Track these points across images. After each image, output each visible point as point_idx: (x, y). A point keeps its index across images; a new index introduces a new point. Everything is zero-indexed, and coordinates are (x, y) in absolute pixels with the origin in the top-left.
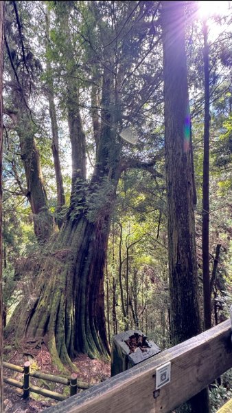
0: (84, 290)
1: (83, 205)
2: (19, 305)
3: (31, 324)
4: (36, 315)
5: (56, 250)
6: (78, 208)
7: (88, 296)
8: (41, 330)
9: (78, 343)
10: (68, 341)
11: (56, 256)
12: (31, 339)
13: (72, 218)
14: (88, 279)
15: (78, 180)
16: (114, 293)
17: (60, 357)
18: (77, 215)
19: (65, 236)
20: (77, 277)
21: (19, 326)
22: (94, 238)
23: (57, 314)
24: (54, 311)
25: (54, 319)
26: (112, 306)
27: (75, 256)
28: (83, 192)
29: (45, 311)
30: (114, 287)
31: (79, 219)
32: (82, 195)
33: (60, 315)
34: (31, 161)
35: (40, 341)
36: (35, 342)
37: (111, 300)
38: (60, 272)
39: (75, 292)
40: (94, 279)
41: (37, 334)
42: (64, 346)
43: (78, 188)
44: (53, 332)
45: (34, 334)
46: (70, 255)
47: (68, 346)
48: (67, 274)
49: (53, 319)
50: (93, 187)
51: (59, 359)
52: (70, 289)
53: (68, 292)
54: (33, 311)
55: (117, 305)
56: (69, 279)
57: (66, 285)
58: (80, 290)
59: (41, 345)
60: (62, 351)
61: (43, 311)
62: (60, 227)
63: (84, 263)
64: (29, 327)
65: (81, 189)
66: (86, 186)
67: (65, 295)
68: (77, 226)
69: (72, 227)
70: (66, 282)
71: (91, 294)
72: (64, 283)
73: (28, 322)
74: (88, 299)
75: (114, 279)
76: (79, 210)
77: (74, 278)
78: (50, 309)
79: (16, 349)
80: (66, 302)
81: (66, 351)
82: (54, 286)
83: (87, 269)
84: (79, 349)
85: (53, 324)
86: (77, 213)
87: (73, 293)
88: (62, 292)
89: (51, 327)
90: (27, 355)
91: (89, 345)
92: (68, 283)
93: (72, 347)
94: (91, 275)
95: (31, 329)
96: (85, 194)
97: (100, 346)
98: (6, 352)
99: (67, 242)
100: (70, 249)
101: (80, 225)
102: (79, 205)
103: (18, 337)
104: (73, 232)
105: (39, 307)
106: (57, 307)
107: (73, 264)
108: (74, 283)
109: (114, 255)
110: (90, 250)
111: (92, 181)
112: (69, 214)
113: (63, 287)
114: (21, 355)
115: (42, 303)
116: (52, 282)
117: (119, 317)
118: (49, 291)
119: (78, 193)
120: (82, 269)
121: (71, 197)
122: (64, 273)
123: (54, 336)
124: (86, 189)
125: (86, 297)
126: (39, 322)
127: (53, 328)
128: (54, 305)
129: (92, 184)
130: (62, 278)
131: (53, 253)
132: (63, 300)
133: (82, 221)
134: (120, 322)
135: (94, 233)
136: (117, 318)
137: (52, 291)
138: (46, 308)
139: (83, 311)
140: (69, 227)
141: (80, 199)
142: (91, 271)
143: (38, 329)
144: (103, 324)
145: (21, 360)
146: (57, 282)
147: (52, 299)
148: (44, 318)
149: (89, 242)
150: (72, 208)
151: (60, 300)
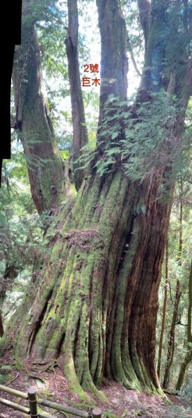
0: (122, 299)
1: (121, 146)
2: (15, 315)
3: (37, 342)
4: (42, 330)
5: (72, 230)
6: (111, 152)
7: (129, 308)
8: (52, 351)
9: (109, 370)
10: (94, 367)
11: (71, 240)
12: (38, 360)
13: (101, 171)
14: (129, 282)
15: (111, 99)
16: (176, 305)
17: (81, 384)
18: (110, 166)
19: (89, 205)
20: (110, 277)
21: (19, 343)
22: (144, 209)
23: (77, 332)
24: (71, 326)
25: (73, 339)
26: (170, 324)
27: (106, 240)
28: (121, 121)
29: (56, 327)
30: (178, 296)
31: (114, 174)
32: (118, 126)
33: (81, 333)
34: (25, 65)
35: (52, 364)
36: (44, 364)
37: (169, 316)
38: (79, 268)
39: (107, 302)
40: (141, 282)
41: (47, 355)
42: (88, 373)
43: (111, 114)
44: (72, 356)
45: (43, 355)
46: (96, 240)
47: (93, 372)
48: (93, 272)
49: (70, 339)
50: (139, 111)
51: (80, 386)
52: (97, 295)
53: (95, 302)
54: (38, 326)
55: (179, 323)
56: (95, 280)
57: (91, 289)
58: (115, 299)
59: (54, 369)
60: (85, 377)
61: (54, 326)
62: (77, 188)
63: (124, 255)
64: (34, 345)
65: (116, 116)
66: (126, 109)
67: (89, 306)
68: (109, 186)
69: (101, 187)
70: (91, 285)
71: (134, 305)
72: (87, 287)
73: (32, 339)
74: (129, 313)
75: (178, 283)
76: (113, 155)
77: (105, 280)
78: (66, 324)
79: (17, 370)
80: (91, 316)
81: (91, 378)
82: (70, 290)
83: (128, 265)
84: (110, 377)
85: (71, 345)
86: (110, 161)
87: (103, 303)
88: (83, 300)
89: (68, 348)
90: (35, 378)
91: (126, 374)
92: (94, 287)
93: (100, 374)
94: (136, 275)
95: (37, 348)
96: (124, 126)
97: (142, 376)
98: (4, 373)
99: (91, 216)
100: (97, 228)
101: (115, 184)
102: (112, 146)
103: (20, 356)
104: (102, 197)
105: (46, 319)
106: (75, 322)
107: (102, 255)
108: (105, 286)
109: (181, 242)
110: (135, 231)
111: (137, 101)
112: (93, 162)
113: (86, 292)
114: (26, 378)
115: (52, 314)
116: (67, 284)
117: (180, 339)
118: (62, 298)
119: (111, 123)
120: (120, 266)
121: (99, 132)
122: (86, 270)
123: (72, 360)
124: (126, 115)
125: (126, 311)
126: (49, 339)
127: (71, 350)
128: (70, 319)
129: (137, 106)
130: (83, 277)
131: (66, 234)
132: (85, 313)
133: (118, 177)
134: (180, 347)
135: (142, 200)
136: (176, 341)
137: (67, 299)
138: (59, 322)
139: (119, 330)
140: (95, 188)
141: (115, 135)
142: (137, 269)
143: (48, 349)
144: (151, 349)
145: (27, 383)
146: (74, 285)
147: (68, 310)
148: (57, 335)
149: (132, 217)
150: (100, 152)
151: (80, 313)
